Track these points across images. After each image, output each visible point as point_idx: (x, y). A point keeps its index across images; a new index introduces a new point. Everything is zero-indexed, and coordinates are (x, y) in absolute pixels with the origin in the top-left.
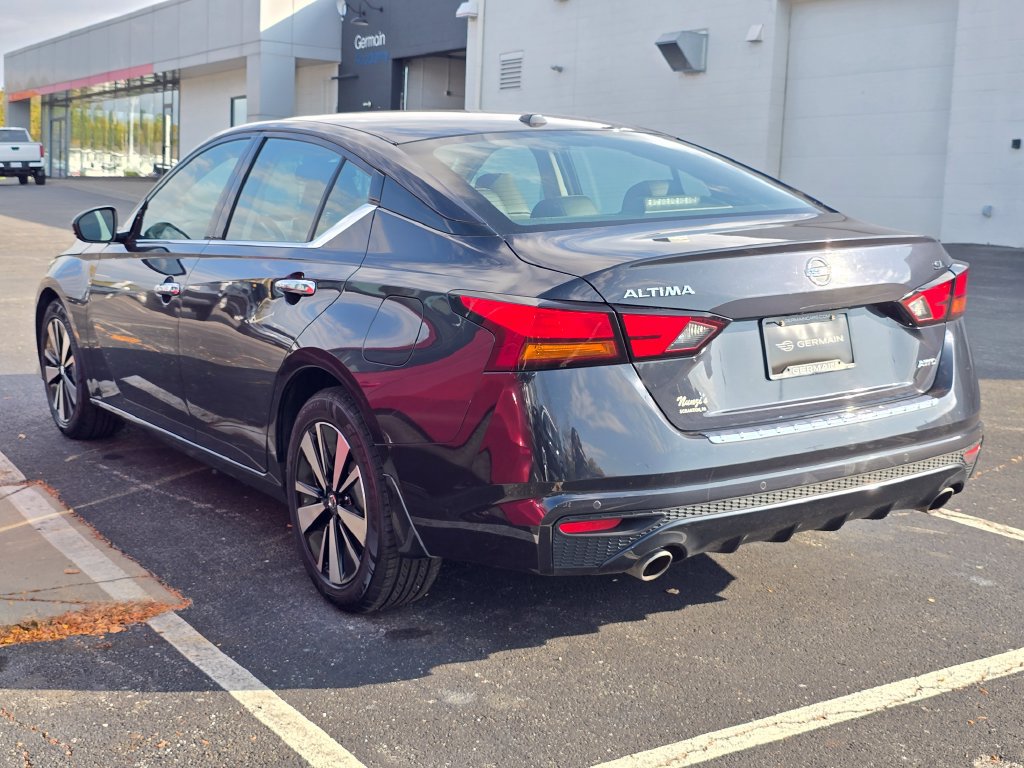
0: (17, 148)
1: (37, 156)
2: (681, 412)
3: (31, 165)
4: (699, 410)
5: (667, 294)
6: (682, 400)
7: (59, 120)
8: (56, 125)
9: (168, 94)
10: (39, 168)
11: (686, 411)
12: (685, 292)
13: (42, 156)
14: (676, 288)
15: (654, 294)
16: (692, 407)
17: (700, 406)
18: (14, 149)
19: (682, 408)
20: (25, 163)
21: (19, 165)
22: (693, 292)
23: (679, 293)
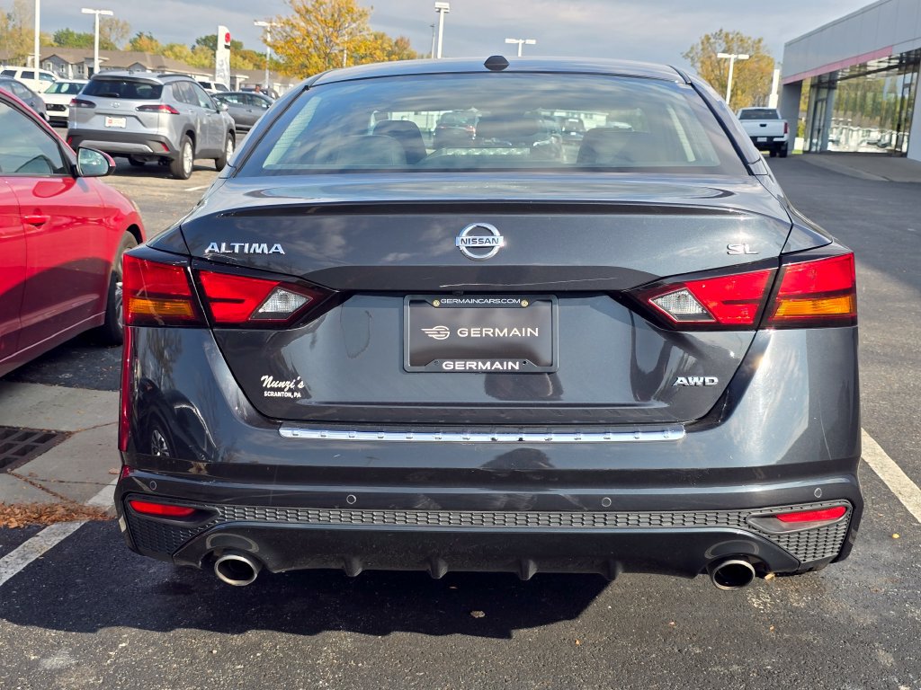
0: (764, 125)
1: (781, 132)
2: (266, 394)
3: (775, 140)
4: (289, 395)
5: (252, 251)
6: (267, 380)
7: (822, 100)
8: (819, 105)
9: (909, 76)
10: (783, 142)
11: (272, 394)
12: (273, 250)
13: (786, 132)
14: (265, 246)
15: (237, 251)
16: (281, 389)
17: (290, 390)
18: (762, 126)
19: (266, 388)
20: (770, 138)
21: (765, 140)
22: (282, 252)
23: (266, 251)
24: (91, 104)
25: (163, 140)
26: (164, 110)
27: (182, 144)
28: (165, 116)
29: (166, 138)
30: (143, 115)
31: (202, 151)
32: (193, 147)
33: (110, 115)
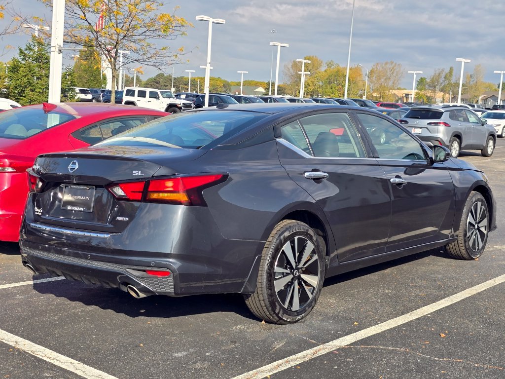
6: (36, 209)
16: (38, 212)
24: (406, 122)
25: (439, 140)
26: (441, 125)
27: (451, 142)
28: (442, 128)
29: (441, 139)
30: (431, 127)
31: (466, 146)
32: (460, 144)
33: (415, 127)
